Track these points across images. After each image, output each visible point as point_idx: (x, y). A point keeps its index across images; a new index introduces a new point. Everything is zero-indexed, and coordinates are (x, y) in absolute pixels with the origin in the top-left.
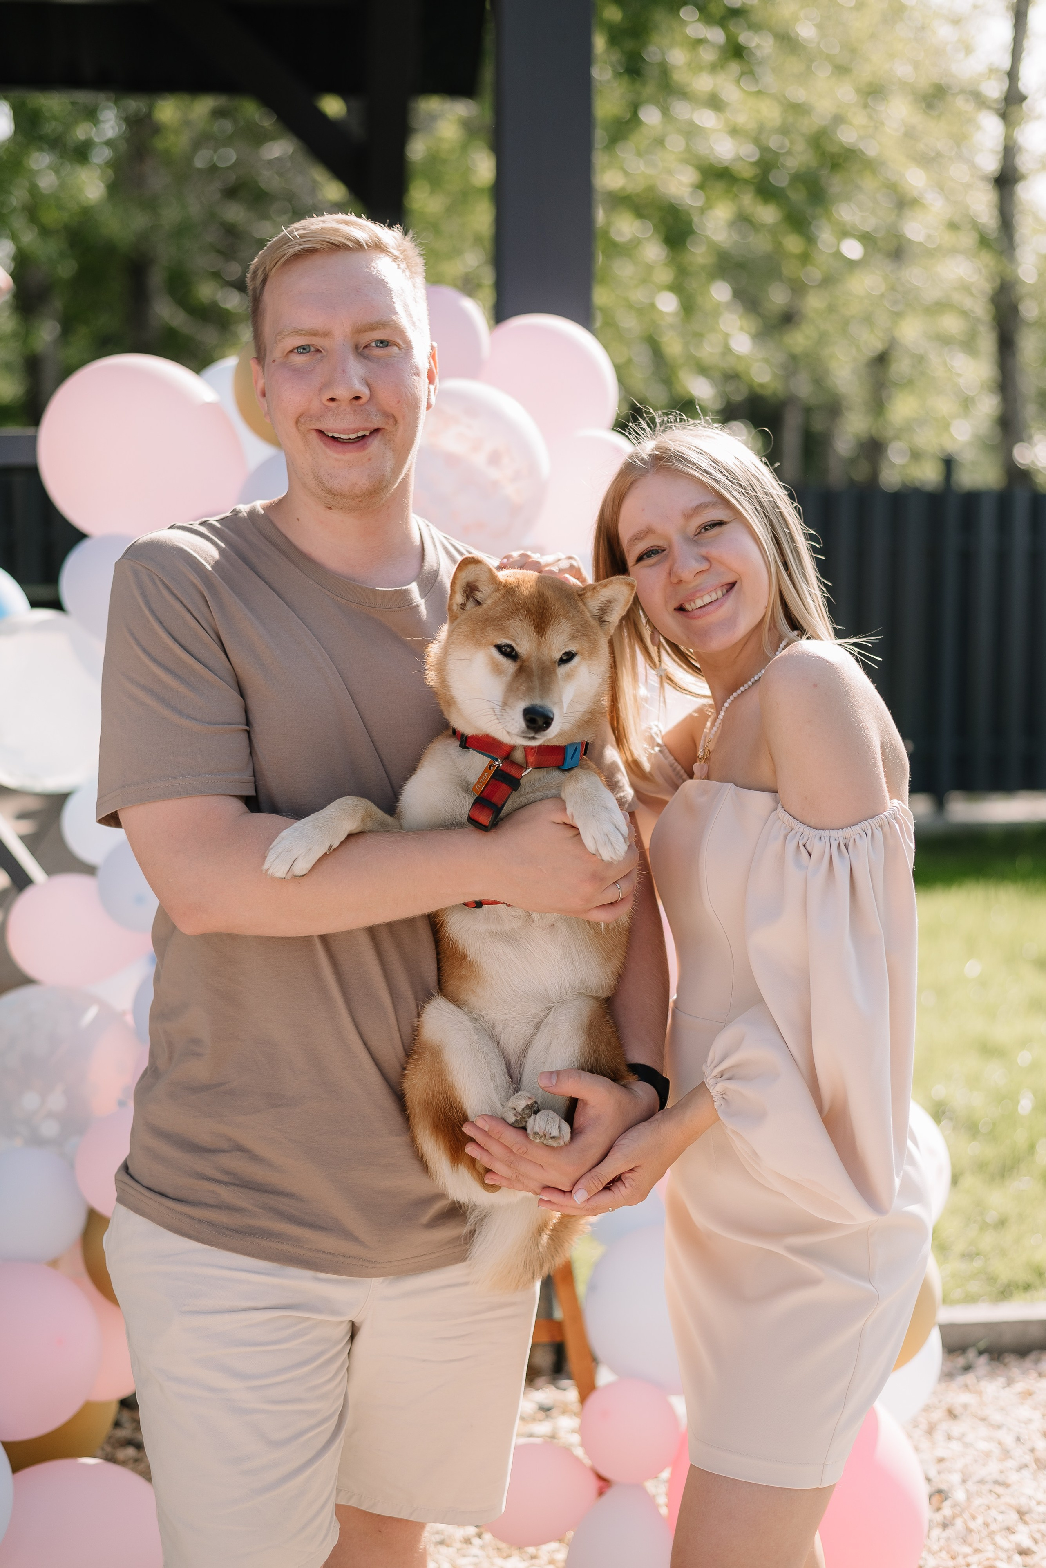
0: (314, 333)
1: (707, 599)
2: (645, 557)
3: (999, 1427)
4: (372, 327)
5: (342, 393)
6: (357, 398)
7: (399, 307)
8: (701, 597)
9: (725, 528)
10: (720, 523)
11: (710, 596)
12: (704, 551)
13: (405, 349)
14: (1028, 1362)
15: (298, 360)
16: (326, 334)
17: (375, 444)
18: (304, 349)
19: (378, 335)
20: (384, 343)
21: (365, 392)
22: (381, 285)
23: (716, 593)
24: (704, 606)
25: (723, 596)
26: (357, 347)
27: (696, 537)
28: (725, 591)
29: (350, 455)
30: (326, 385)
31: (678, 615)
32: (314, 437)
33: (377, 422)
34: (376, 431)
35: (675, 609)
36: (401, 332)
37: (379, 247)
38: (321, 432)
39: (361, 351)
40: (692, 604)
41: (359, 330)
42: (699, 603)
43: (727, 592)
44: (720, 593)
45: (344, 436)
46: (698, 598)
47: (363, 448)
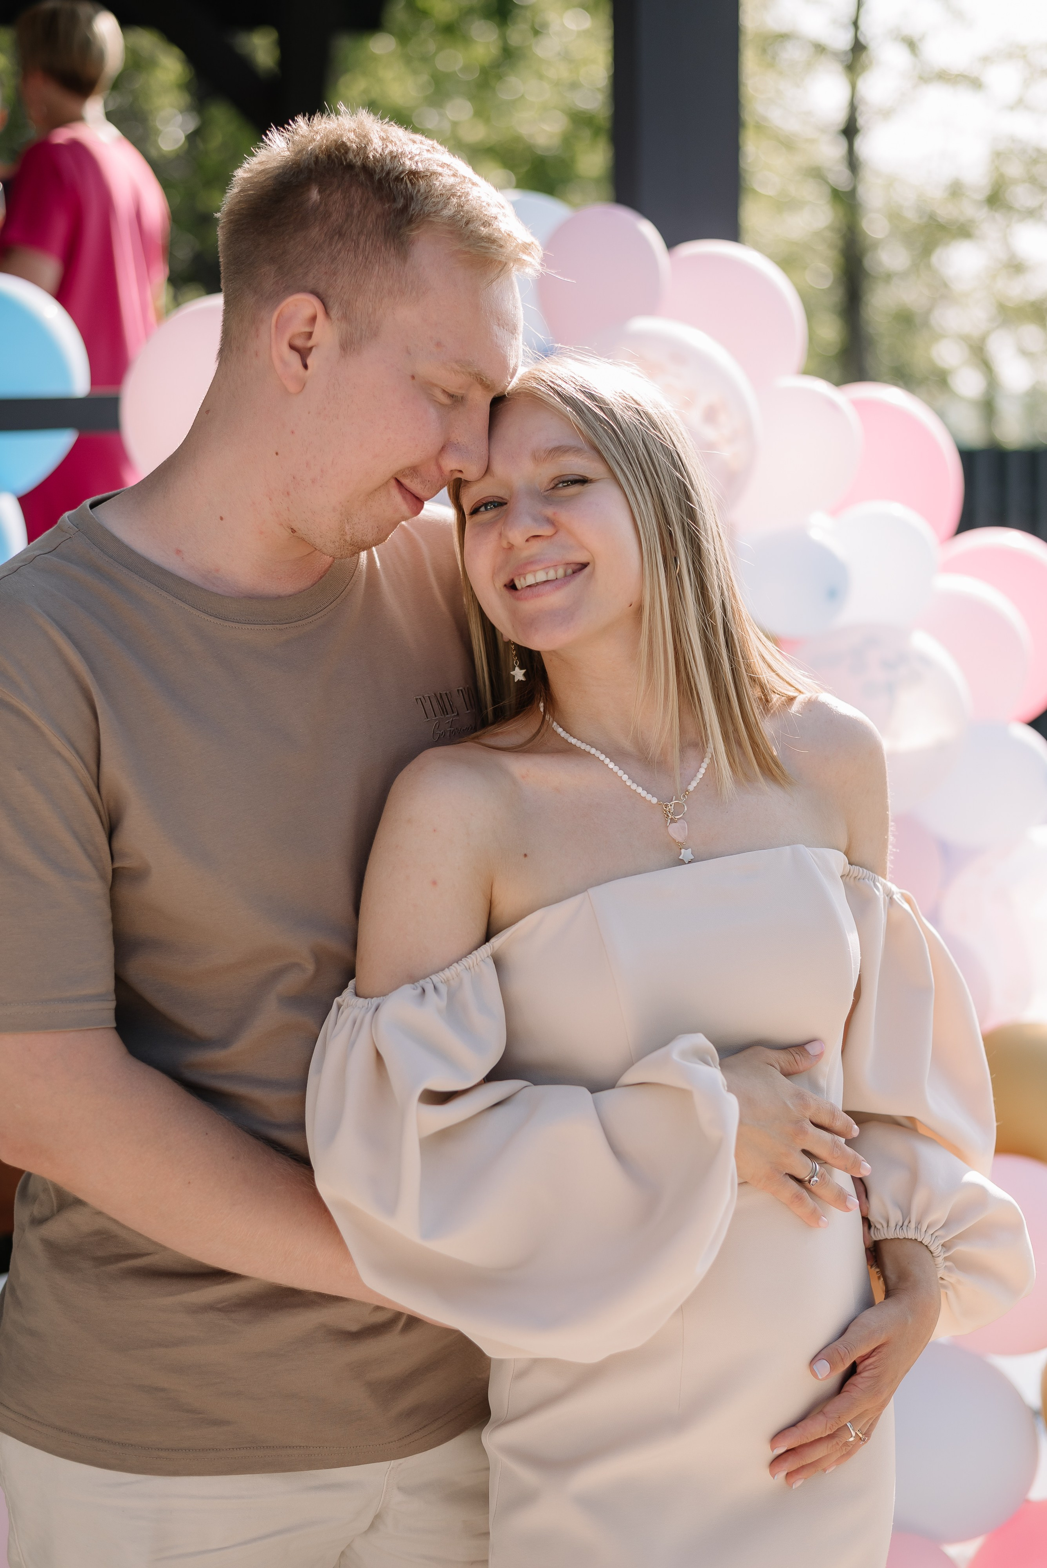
1: (541, 577)
2: (483, 509)
8: (535, 572)
9: (588, 487)
10: (583, 481)
11: (547, 573)
12: (549, 511)
23: (556, 572)
24: (537, 584)
25: (565, 576)
27: (548, 492)
28: (570, 571)
31: (505, 592)
35: (505, 585)
40: (522, 579)
42: (530, 580)
43: (574, 572)
44: (561, 572)
46: (530, 572)
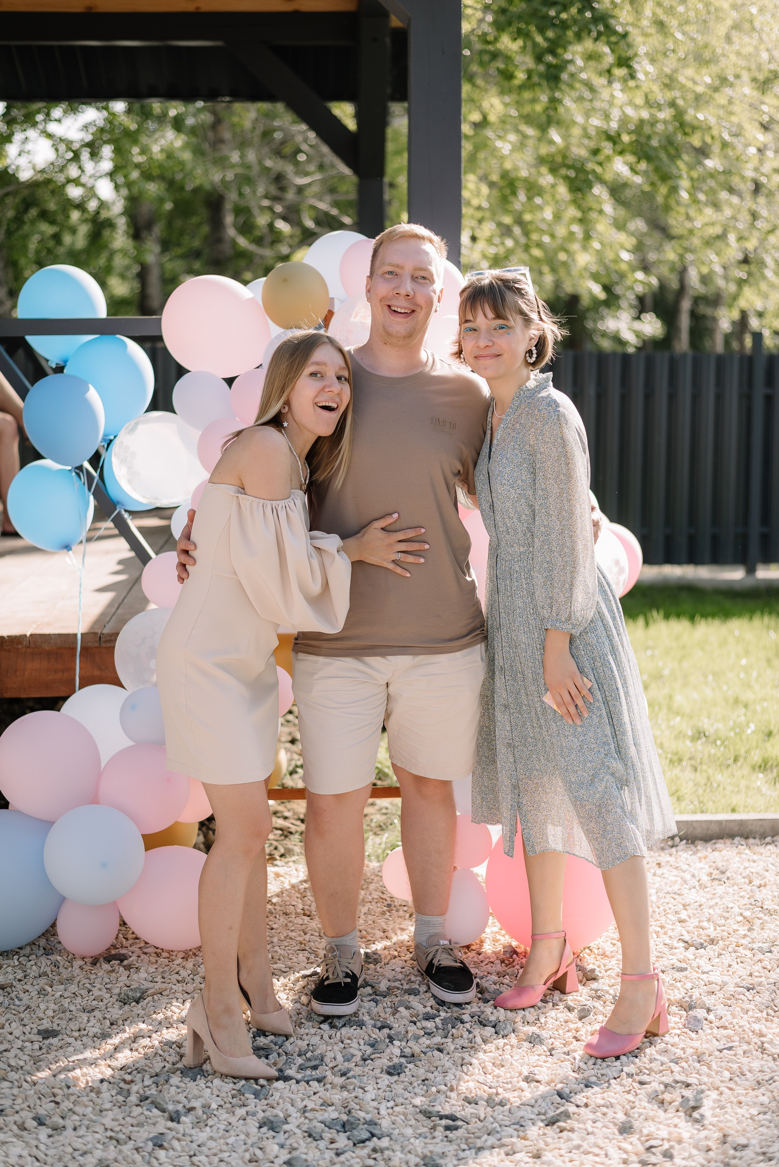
0: (398, 266)
3: (684, 872)
4: (421, 269)
5: (403, 292)
6: (408, 296)
13: (432, 282)
14: (709, 845)
15: (387, 276)
16: (402, 268)
17: (412, 317)
18: (391, 272)
19: (423, 274)
20: (424, 278)
21: (411, 293)
22: (427, 254)
26: (412, 277)
29: (399, 319)
30: (397, 288)
32: (386, 308)
33: (414, 308)
34: (413, 312)
37: (429, 240)
38: (389, 307)
39: (414, 278)
41: (416, 269)
45: (399, 310)
47: (407, 317)
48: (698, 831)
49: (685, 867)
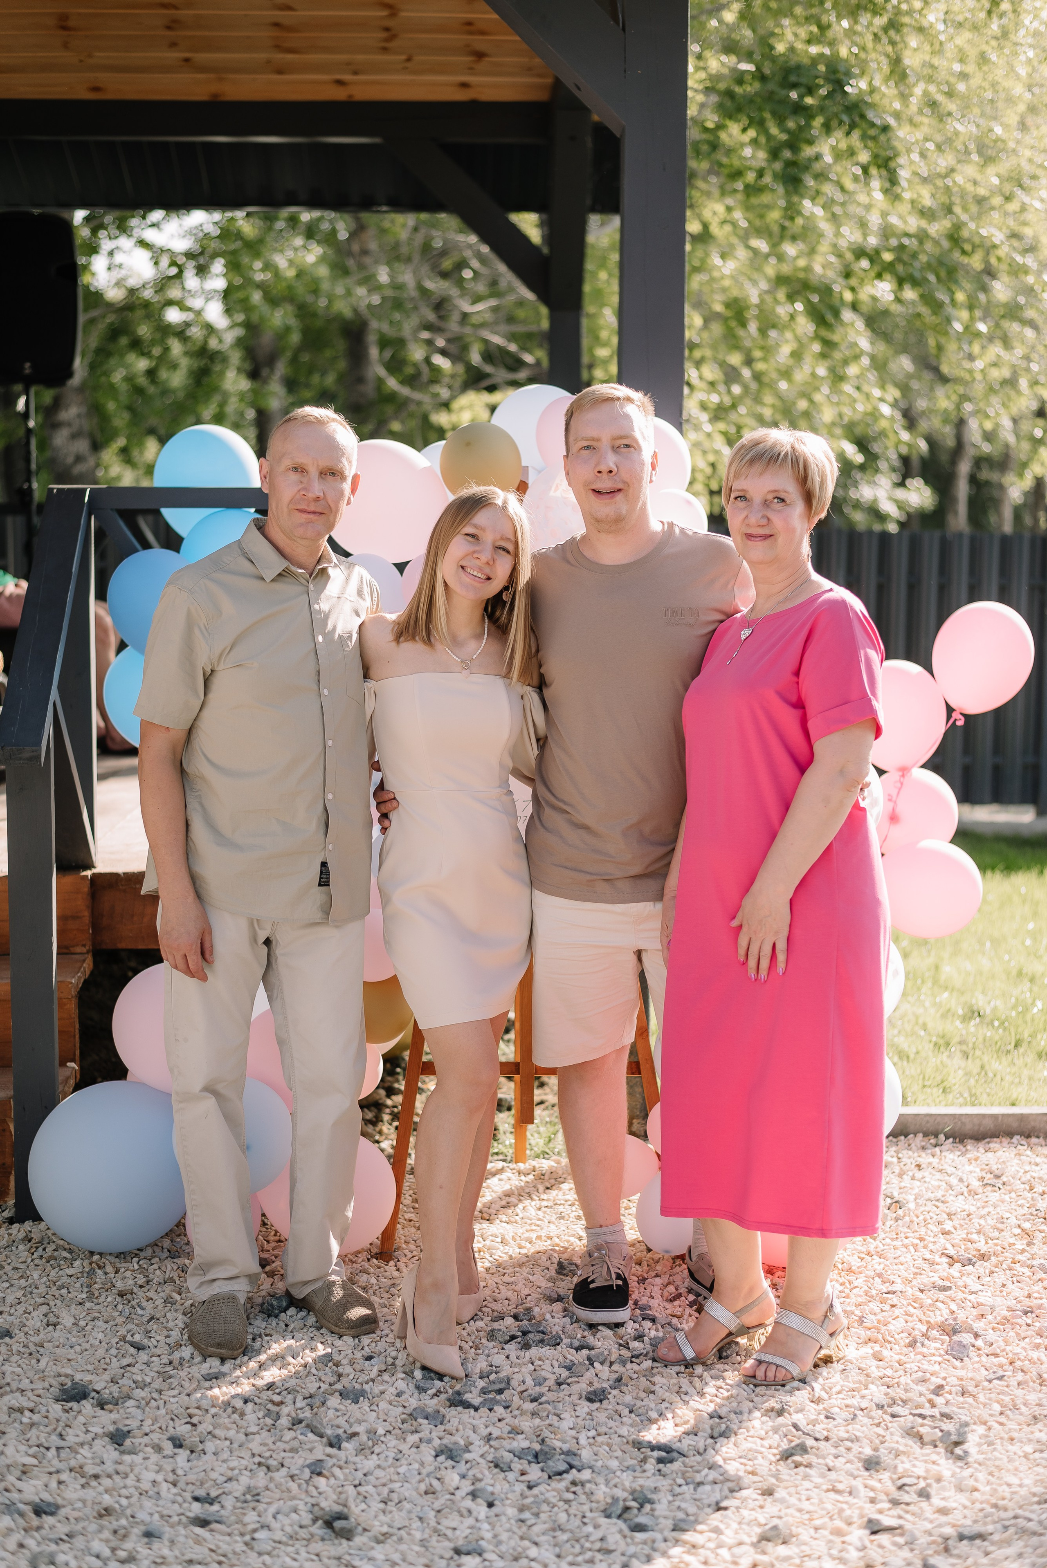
0: (593, 439)
3: (950, 1175)
4: (621, 437)
5: (604, 468)
6: (611, 472)
7: (636, 429)
13: (639, 450)
15: (585, 452)
16: (598, 440)
17: (619, 497)
18: (588, 447)
19: (625, 441)
20: (627, 446)
21: (614, 469)
22: (628, 417)
26: (613, 447)
29: (606, 500)
30: (596, 465)
32: (591, 491)
33: (620, 486)
34: (619, 490)
36: (636, 441)
37: (629, 399)
38: (594, 490)
39: (615, 449)
41: (615, 439)
45: (603, 491)
47: (612, 498)
48: (968, 1127)
49: (950, 1170)
